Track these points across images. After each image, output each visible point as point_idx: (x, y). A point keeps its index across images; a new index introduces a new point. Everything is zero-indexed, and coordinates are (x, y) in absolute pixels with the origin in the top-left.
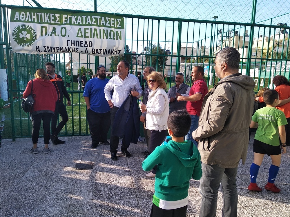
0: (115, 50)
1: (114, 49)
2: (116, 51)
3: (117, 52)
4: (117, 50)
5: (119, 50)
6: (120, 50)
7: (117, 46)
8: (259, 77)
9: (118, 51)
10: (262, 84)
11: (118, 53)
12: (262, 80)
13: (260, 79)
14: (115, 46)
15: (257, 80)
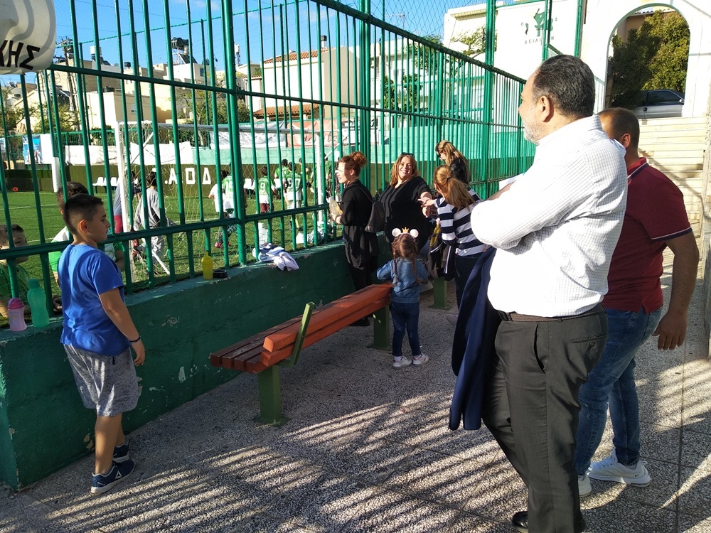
0: (11, 42)
1: (9, 38)
2: (14, 49)
3: (17, 54)
4: (21, 45)
5: (30, 48)
6: (37, 49)
7: (23, 23)
8: (196, 163)
9: (24, 52)
10: (207, 179)
11: (20, 61)
12: (206, 171)
13: (199, 169)
14: (13, 23)
15: (192, 170)
